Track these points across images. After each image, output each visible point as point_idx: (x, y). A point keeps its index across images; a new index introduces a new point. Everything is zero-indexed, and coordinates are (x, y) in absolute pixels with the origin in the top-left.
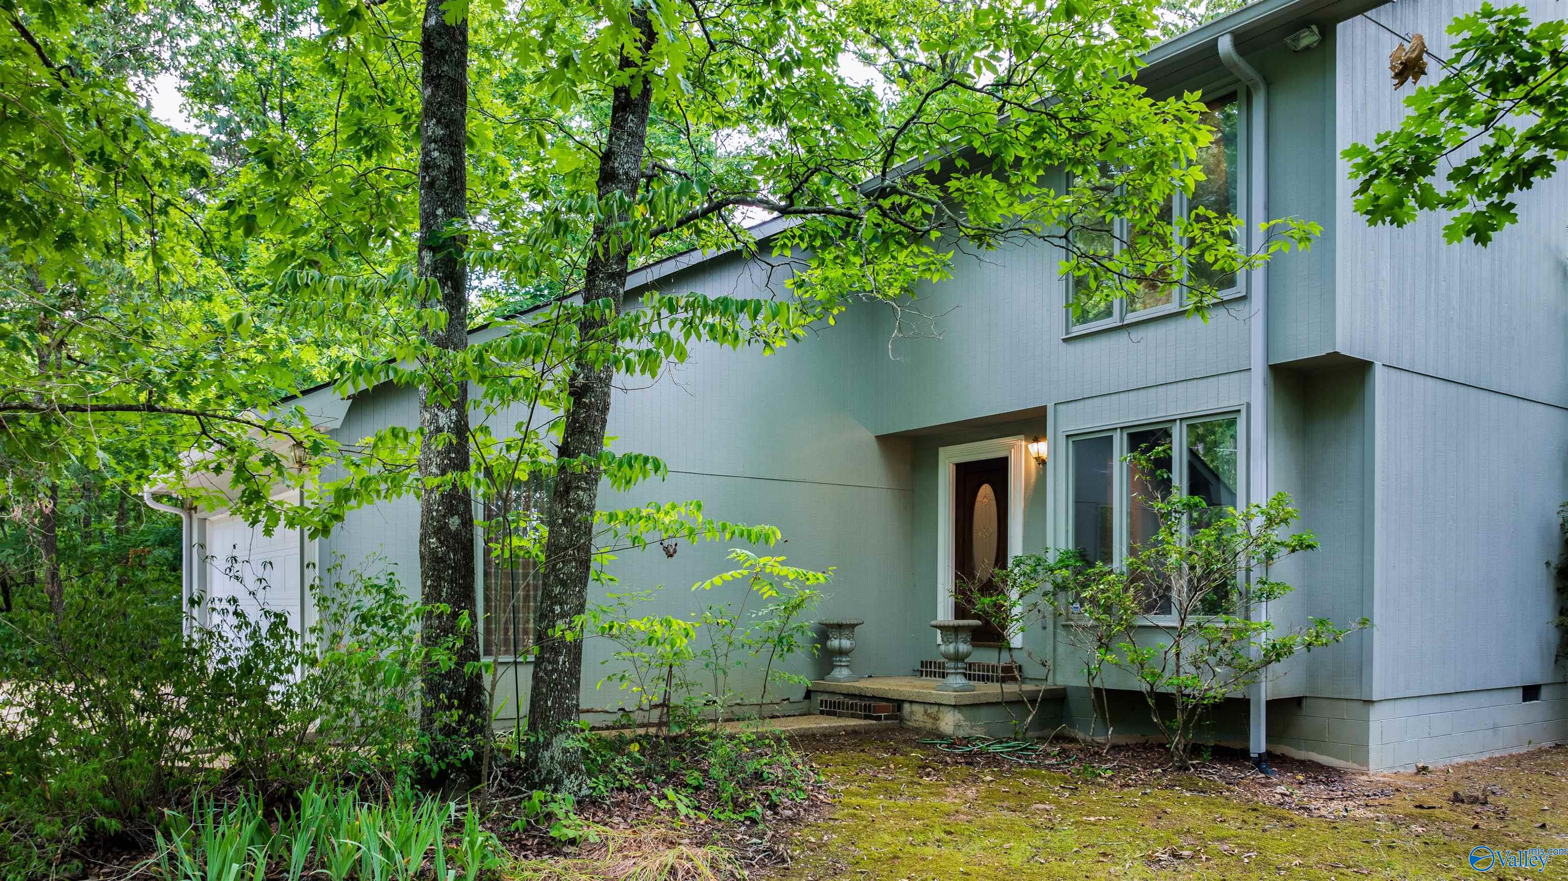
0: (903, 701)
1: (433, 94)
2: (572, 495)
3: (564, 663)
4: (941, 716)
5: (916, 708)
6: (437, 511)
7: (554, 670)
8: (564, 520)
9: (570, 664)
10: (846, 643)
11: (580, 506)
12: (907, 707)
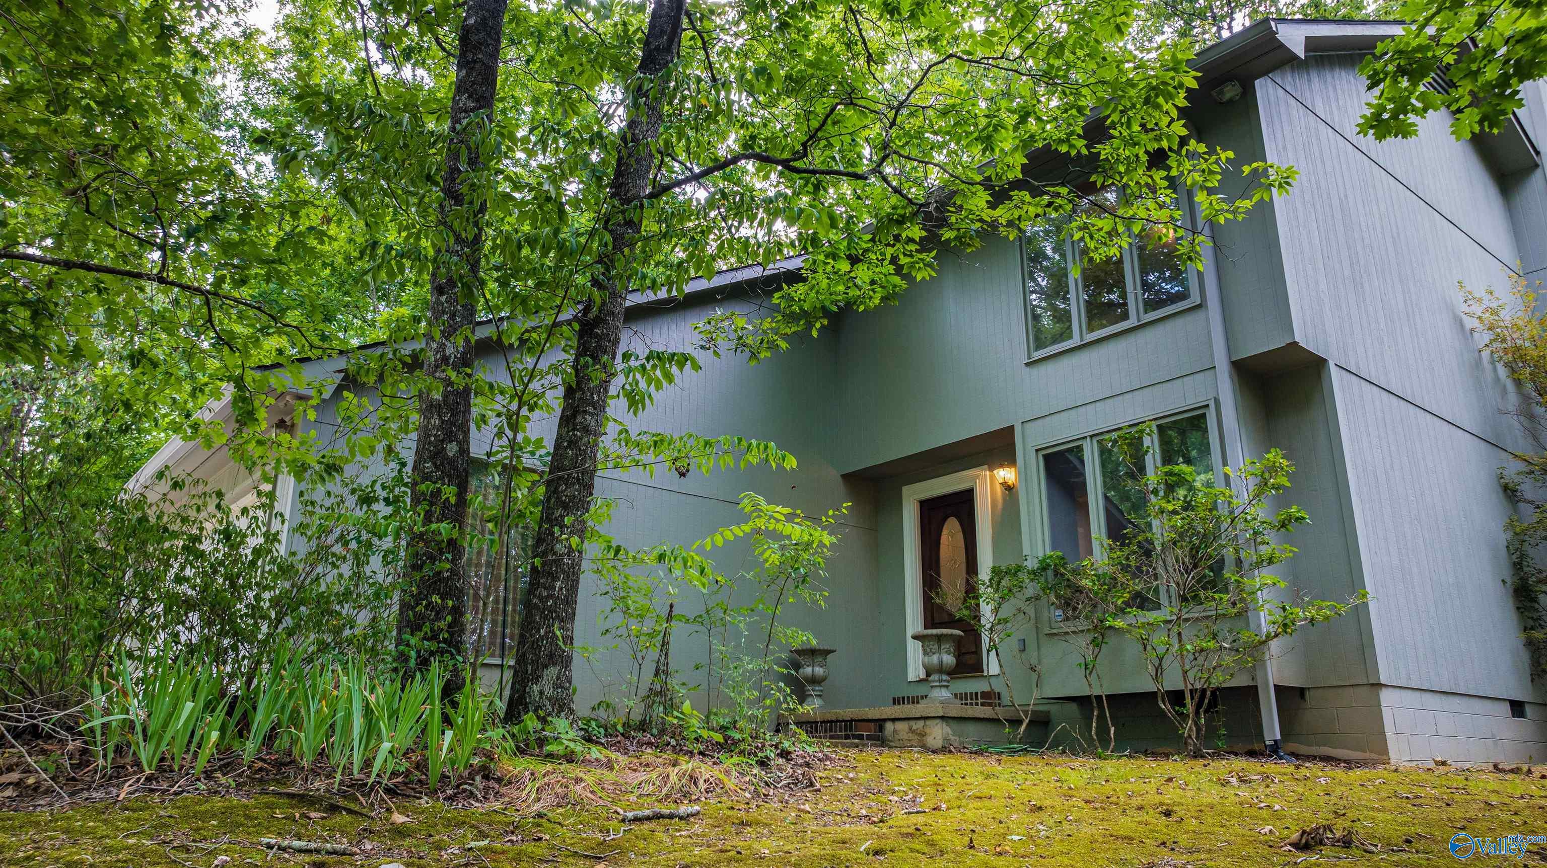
0: (885, 720)
1: (468, 75)
2: (579, 419)
3: (561, 589)
4: (928, 731)
5: (900, 726)
6: (435, 436)
7: (550, 596)
8: (570, 442)
9: (567, 590)
10: (819, 671)
11: (586, 430)
12: (889, 726)
